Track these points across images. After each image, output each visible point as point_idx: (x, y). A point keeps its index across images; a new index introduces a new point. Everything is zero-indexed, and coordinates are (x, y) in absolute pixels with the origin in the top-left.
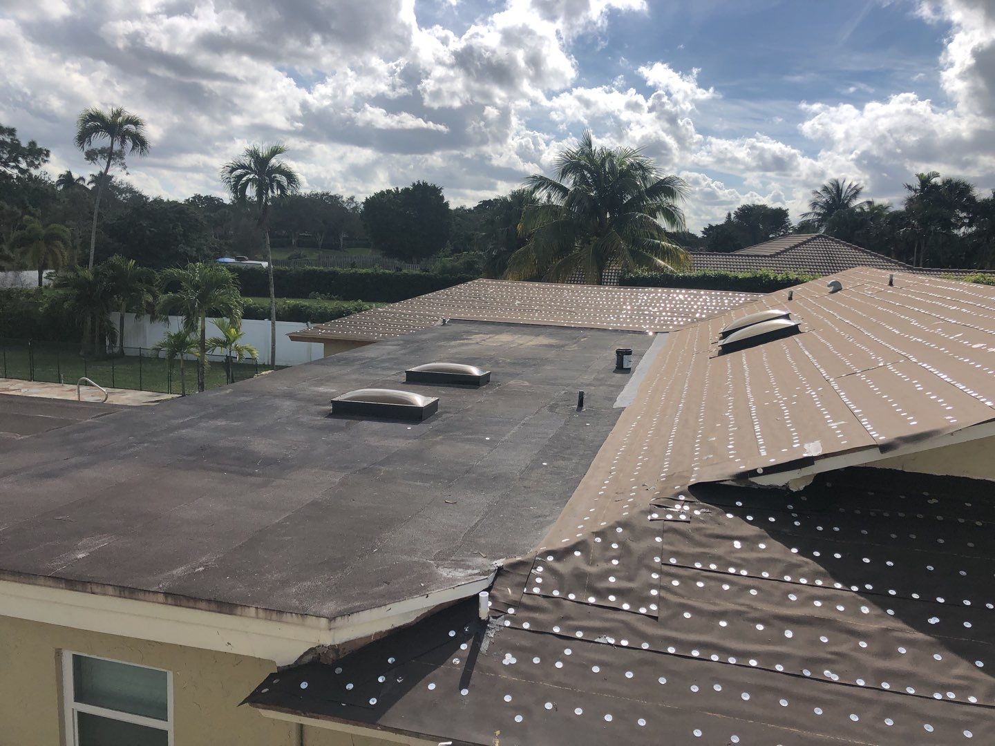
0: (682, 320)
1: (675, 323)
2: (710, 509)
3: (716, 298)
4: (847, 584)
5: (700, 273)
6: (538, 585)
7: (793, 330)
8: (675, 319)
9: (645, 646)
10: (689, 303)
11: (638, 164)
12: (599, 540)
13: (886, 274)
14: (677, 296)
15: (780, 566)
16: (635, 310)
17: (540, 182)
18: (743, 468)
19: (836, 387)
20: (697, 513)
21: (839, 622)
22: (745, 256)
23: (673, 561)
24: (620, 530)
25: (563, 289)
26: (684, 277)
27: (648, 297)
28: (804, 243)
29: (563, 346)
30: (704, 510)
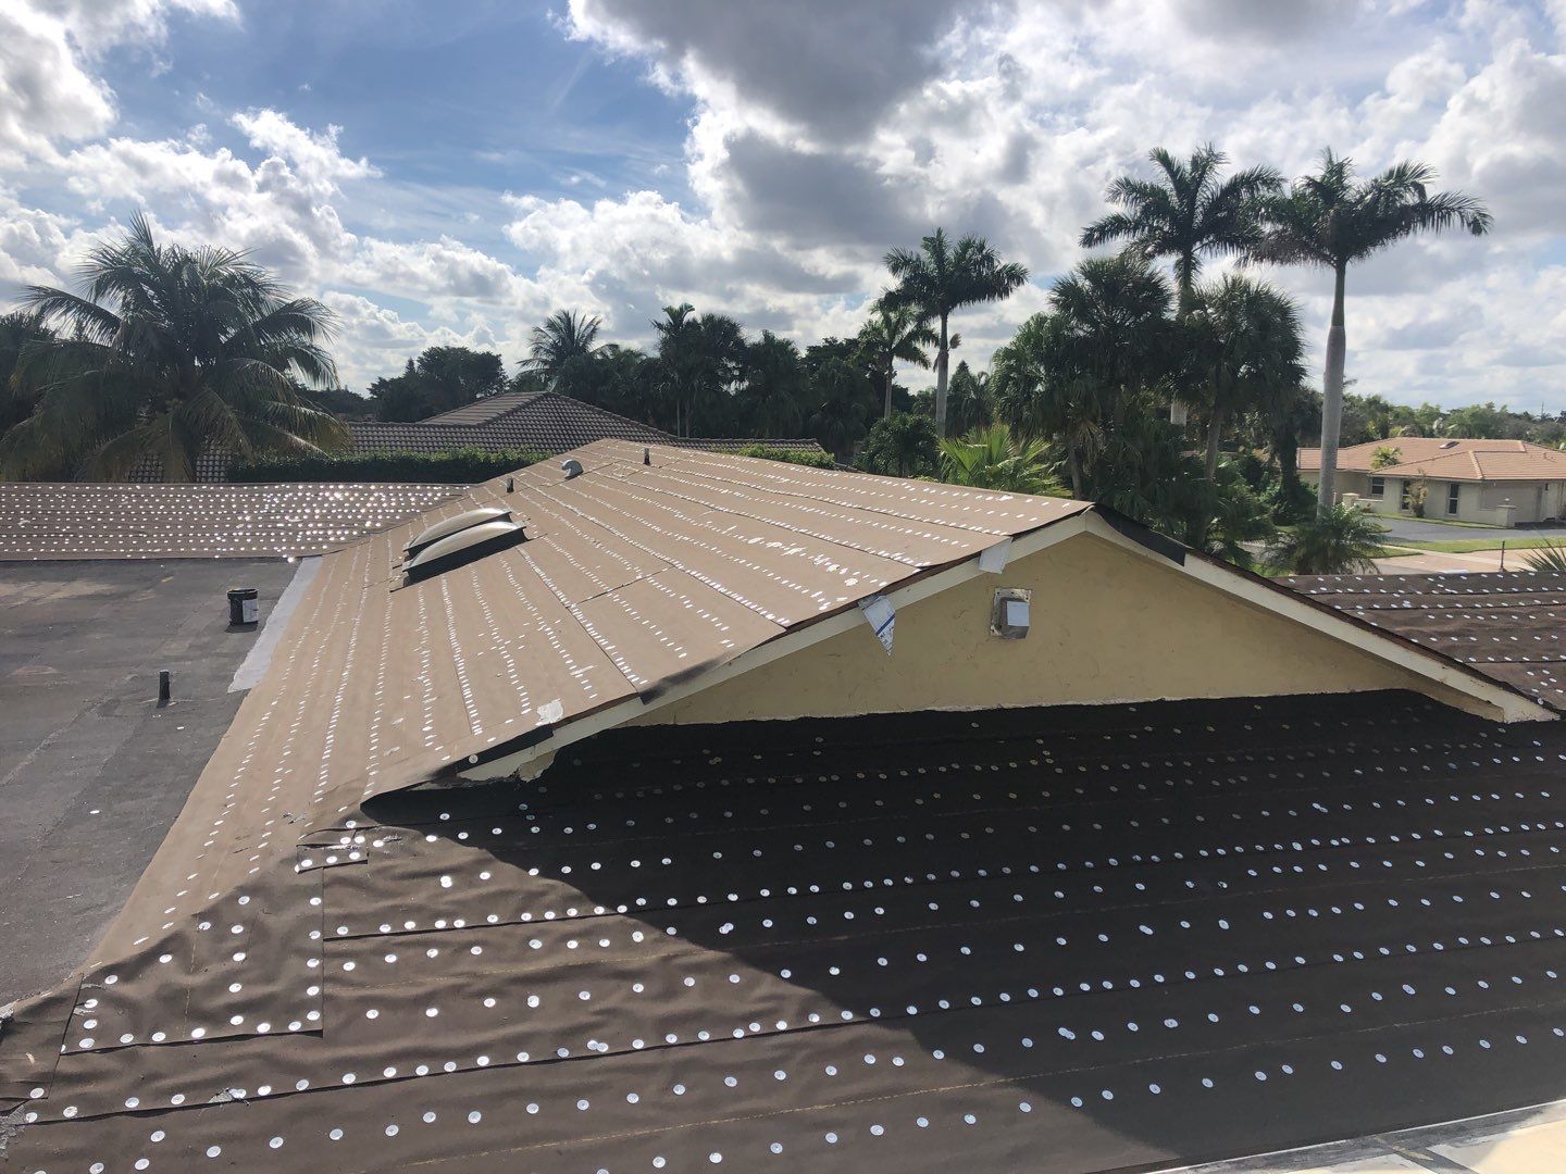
0: (343, 535)
1: (332, 539)
2: (400, 834)
3: (396, 495)
4: (612, 906)
5: (367, 456)
6: (89, 1033)
7: (517, 538)
8: (330, 532)
9: (303, 1085)
10: (353, 504)
11: (244, 276)
12: (206, 926)
13: (639, 448)
14: (332, 495)
15: (514, 902)
16: (260, 522)
17: (56, 300)
18: (447, 759)
19: (580, 617)
20: (378, 844)
21: (604, 964)
22: (439, 427)
23: (342, 931)
24: (245, 900)
25: (119, 493)
26: (341, 463)
27: (281, 499)
28: (527, 405)
29: (126, 595)
30: (389, 838)
